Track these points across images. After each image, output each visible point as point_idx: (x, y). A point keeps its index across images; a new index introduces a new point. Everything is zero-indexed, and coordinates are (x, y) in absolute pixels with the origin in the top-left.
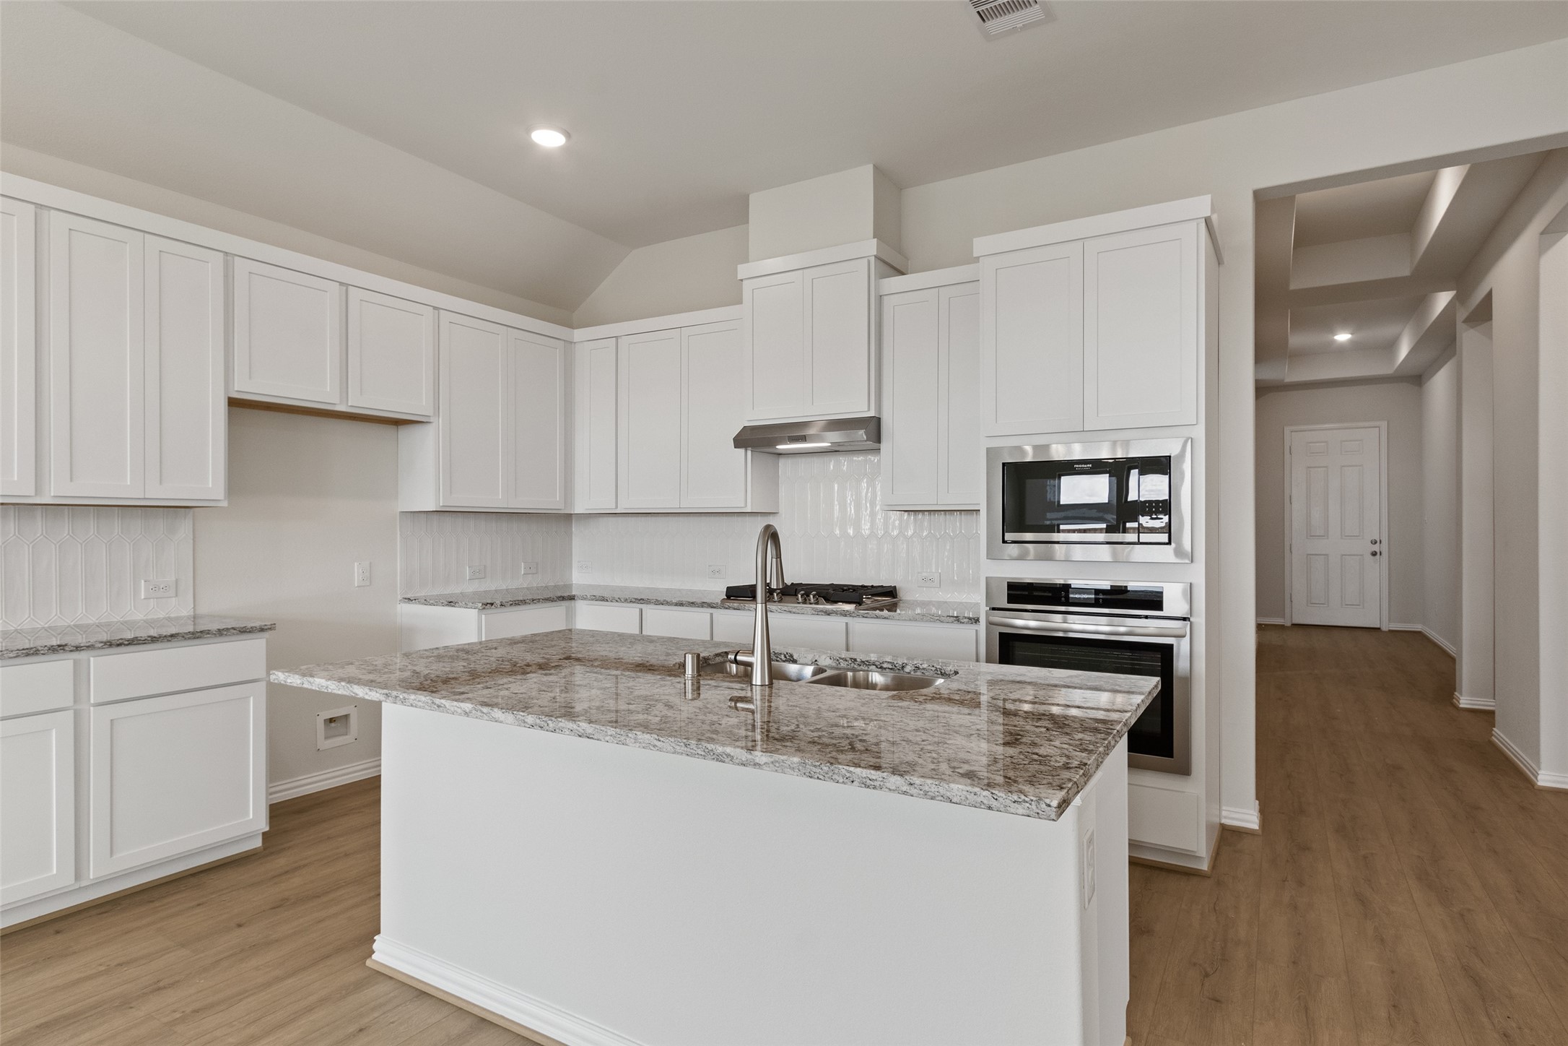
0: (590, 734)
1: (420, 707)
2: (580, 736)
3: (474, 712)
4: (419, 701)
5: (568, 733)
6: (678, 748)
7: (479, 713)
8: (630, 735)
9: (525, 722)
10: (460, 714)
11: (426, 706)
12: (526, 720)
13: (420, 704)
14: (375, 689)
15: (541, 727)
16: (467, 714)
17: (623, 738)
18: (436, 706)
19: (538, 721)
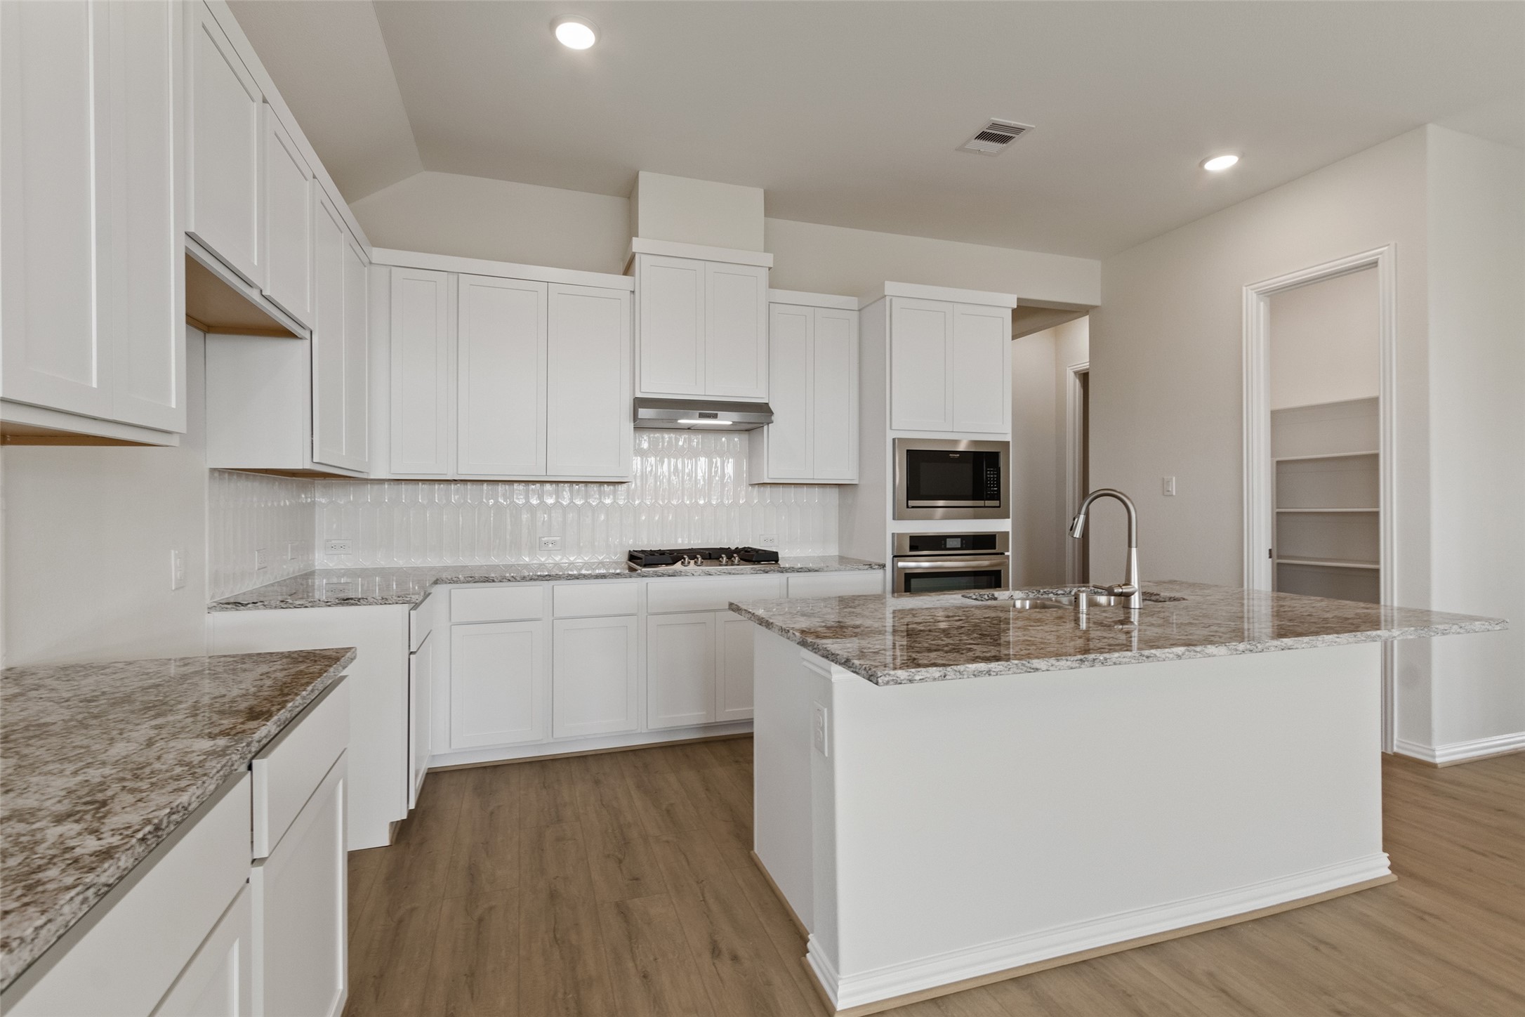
0: (1291, 646)
1: (1125, 663)
2: (1283, 650)
3: (1187, 653)
4: (1124, 657)
5: (1273, 649)
6: (1350, 639)
7: (1192, 653)
8: (1319, 639)
9: (1236, 650)
10: (1172, 659)
11: (1133, 661)
12: (1238, 648)
13: (1124, 660)
14: (1064, 658)
15: (1251, 651)
16: (1179, 657)
17: (1314, 642)
18: (1144, 658)
19: (1248, 646)
